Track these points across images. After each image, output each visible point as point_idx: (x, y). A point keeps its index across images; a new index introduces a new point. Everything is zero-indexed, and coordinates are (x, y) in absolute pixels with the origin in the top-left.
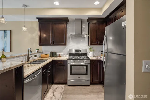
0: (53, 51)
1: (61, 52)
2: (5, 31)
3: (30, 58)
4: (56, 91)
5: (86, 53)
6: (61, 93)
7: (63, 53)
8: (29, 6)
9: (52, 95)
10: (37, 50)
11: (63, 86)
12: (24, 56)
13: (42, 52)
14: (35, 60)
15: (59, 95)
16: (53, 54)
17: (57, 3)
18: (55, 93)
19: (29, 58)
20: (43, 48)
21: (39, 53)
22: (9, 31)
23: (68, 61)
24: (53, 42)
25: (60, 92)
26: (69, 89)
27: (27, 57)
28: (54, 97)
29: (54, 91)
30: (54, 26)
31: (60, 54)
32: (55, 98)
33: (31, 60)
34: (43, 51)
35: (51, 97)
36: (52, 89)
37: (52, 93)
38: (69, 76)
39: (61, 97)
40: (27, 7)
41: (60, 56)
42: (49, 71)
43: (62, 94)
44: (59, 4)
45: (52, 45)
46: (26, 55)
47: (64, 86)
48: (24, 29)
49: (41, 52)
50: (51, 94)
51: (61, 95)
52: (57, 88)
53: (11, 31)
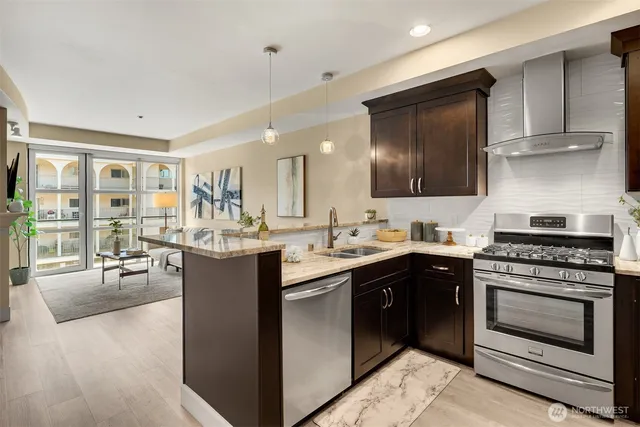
0: (425, 219)
1: (457, 222)
2: (293, 158)
3: (336, 238)
4: (416, 373)
5: (609, 235)
6: (434, 389)
7: (463, 230)
8: (337, 73)
9: (396, 382)
10: (369, 212)
11: (453, 369)
12: (318, 229)
13: (386, 221)
14: (352, 247)
15: (422, 394)
16: (423, 231)
17: (420, 30)
18: (409, 379)
19: (332, 239)
20: (390, 207)
21: (374, 223)
22: (302, 157)
23: (477, 264)
24: (417, 181)
25: (432, 384)
26: (473, 390)
27: (326, 233)
28: (400, 391)
29: (410, 371)
30: (424, 117)
31: (450, 233)
32: (403, 394)
33: (339, 244)
34: (390, 216)
35: (391, 387)
36: (406, 362)
37: (400, 375)
38: (481, 332)
39: (428, 402)
40: (335, 78)
41: (449, 242)
42: (388, 291)
43: (437, 394)
44: (429, 29)
45: (416, 194)
46: (322, 229)
47: (459, 369)
48: (327, 147)
49: (381, 221)
50: (393, 376)
51: (428, 396)
52: (426, 368)
53: (305, 157)
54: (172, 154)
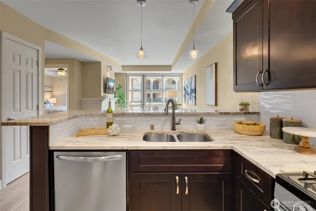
2: (211, 66)
10: (242, 104)
13: (258, 114)
19: (174, 123)
31: (305, 138)
53: (216, 64)
54: (173, 72)
